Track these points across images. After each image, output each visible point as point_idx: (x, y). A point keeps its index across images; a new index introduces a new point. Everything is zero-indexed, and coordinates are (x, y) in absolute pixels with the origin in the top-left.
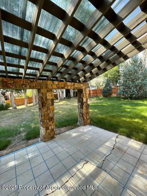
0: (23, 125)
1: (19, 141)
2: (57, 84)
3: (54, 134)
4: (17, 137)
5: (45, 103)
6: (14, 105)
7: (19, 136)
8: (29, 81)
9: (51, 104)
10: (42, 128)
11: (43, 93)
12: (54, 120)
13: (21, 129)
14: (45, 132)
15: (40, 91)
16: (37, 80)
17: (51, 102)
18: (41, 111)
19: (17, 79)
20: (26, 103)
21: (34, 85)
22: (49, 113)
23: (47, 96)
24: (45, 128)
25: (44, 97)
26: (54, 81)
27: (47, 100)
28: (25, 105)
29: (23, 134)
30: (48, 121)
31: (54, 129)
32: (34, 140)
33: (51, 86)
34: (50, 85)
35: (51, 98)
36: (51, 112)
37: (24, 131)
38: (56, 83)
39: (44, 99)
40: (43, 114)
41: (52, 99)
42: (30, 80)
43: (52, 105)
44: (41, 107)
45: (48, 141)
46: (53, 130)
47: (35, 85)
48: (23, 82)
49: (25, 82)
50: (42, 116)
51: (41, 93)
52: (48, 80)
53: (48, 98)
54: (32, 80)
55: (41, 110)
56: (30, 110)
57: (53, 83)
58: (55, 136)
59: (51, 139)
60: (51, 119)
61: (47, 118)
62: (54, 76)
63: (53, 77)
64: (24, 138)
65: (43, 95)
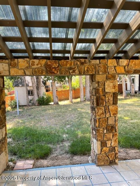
0: (66, 131)
1: (61, 152)
2: (125, 65)
3: (116, 157)
4: (59, 146)
5: (102, 99)
6: (56, 99)
7: (61, 145)
8: (79, 63)
9: (112, 102)
10: (95, 140)
11: (99, 82)
12: (116, 131)
13: (64, 136)
14: (100, 149)
15: (95, 79)
16: (91, 59)
17: (111, 99)
18: (94, 112)
19: (63, 61)
20: (71, 97)
21: (86, 69)
22: (108, 118)
23: (106, 87)
24: (99, 143)
25: (101, 89)
26: (120, 60)
27: (105, 93)
28: (68, 101)
29: (67, 144)
30: (105, 131)
31: (116, 148)
32: (82, 157)
33: (113, 69)
34: (113, 67)
35: (113, 91)
36: (112, 115)
37: (68, 140)
38: (124, 62)
39: (101, 93)
40: (98, 117)
41: (114, 94)
42: (81, 61)
43: (113, 104)
44: (95, 105)
45: (103, 165)
46: (113, 149)
47: (88, 68)
48: (71, 64)
49: (73, 64)
50: (95, 121)
51: (95, 81)
52: (109, 58)
53: (107, 91)
54: (83, 60)
55: (95, 110)
56: (77, 109)
57: (118, 63)
58: (117, 161)
59: (109, 165)
60: (112, 129)
61: (104, 125)
62: (120, 49)
63: (119, 52)
64: (67, 149)
65: (98, 85)
